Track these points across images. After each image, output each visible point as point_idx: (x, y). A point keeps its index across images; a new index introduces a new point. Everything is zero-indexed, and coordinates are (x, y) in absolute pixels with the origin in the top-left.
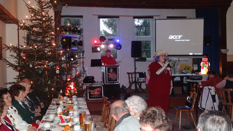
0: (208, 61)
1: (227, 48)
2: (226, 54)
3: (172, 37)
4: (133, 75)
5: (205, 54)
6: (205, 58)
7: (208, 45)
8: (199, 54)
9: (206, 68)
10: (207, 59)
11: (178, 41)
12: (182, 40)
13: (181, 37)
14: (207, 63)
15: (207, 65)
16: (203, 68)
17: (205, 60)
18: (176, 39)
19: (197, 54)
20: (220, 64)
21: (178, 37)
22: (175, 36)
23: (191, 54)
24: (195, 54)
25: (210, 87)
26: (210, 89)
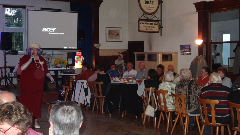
0: (82, 55)
1: (100, 43)
2: (99, 48)
3: (45, 30)
4: (3, 70)
5: (79, 48)
6: (79, 52)
7: (82, 39)
8: (73, 48)
9: (80, 62)
10: (81, 52)
11: (52, 33)
12: (57, 33)
13: (55, 30)
14: (81, 57)
15: (81, 59)
16: (77, 62)
17: (79, 54)
18: (50, 32)
19: (71, 48)
20: (93, 58)
21: (53, 30)
22: (49, 28)
23: (65, 48)
24: (69, 48)
25: (83, 81)
26: (82, 83)
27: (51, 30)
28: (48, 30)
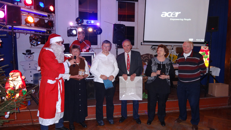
6: (205, 47)
7: (213, 29)
9: (207, 59)
10: (208, 47)
11: (173, 20)
12: (181, 19)
13: (179, 14)
15: (208, 56)
18: (171, 17)
27: (173, 15)
28: (169, 15)
